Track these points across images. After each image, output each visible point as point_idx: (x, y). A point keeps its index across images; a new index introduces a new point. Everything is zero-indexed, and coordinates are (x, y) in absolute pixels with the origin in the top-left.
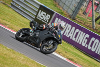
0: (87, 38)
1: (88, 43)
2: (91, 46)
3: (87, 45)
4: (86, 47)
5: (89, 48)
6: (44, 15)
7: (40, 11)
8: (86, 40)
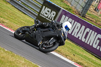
0: (99, 39)
3: (99, 47)
4: (98, 49)
6: (48, 11)
7: (44, 7)
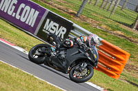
0: (14, 4)
1: (15, 11)
2: (20, 14)
3: (14, 14)
4: (13, 16)
5: (18, 17)
8: (14, 7)
